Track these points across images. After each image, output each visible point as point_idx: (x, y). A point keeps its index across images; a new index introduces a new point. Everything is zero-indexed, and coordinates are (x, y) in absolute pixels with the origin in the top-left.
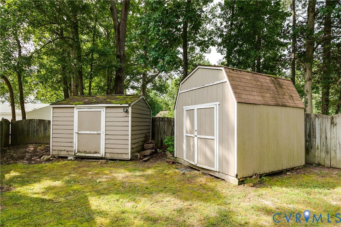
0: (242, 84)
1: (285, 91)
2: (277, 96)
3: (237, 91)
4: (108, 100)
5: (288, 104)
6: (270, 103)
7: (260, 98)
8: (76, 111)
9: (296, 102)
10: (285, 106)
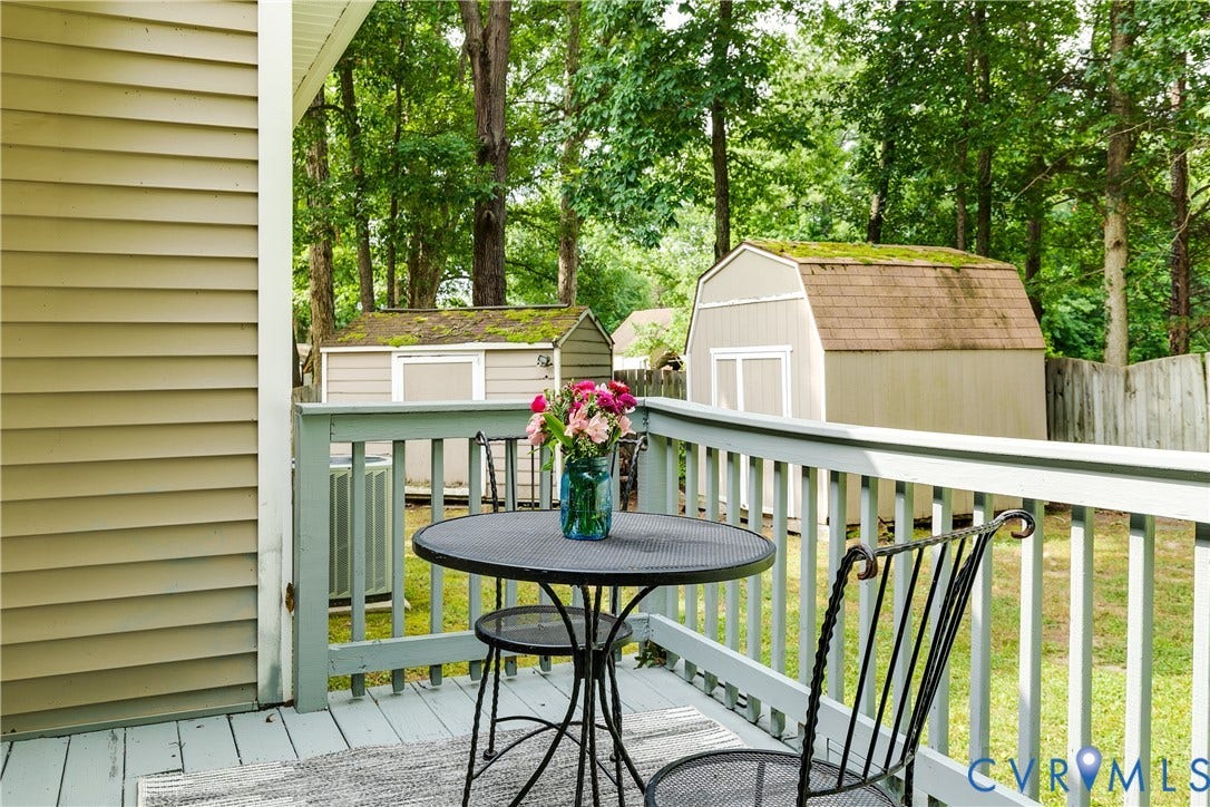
0: (845, 302)
1: (982, 303)
2: (951, 323)
3: (828, 322)
4: (489, 329)
5: (984, 342)
6: (921, 343)
7: (893, 334)
8: (397, 364)
9: (1016, 333)
10: (974, 348)
